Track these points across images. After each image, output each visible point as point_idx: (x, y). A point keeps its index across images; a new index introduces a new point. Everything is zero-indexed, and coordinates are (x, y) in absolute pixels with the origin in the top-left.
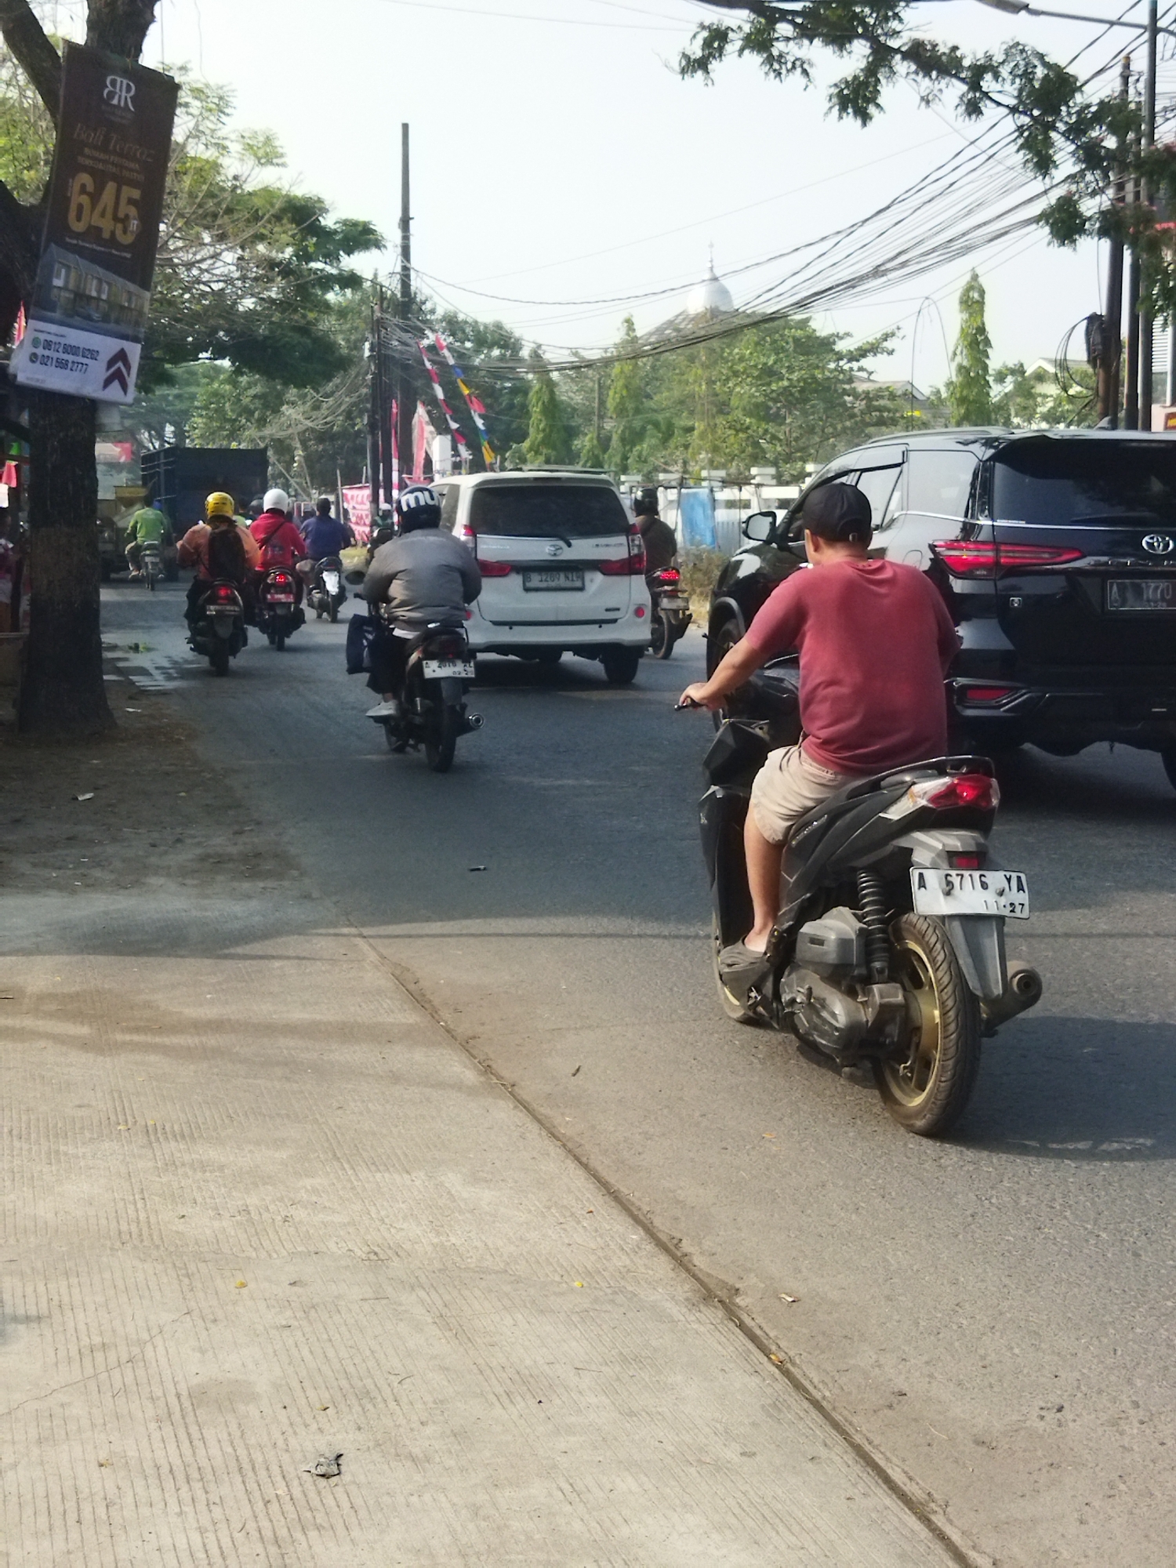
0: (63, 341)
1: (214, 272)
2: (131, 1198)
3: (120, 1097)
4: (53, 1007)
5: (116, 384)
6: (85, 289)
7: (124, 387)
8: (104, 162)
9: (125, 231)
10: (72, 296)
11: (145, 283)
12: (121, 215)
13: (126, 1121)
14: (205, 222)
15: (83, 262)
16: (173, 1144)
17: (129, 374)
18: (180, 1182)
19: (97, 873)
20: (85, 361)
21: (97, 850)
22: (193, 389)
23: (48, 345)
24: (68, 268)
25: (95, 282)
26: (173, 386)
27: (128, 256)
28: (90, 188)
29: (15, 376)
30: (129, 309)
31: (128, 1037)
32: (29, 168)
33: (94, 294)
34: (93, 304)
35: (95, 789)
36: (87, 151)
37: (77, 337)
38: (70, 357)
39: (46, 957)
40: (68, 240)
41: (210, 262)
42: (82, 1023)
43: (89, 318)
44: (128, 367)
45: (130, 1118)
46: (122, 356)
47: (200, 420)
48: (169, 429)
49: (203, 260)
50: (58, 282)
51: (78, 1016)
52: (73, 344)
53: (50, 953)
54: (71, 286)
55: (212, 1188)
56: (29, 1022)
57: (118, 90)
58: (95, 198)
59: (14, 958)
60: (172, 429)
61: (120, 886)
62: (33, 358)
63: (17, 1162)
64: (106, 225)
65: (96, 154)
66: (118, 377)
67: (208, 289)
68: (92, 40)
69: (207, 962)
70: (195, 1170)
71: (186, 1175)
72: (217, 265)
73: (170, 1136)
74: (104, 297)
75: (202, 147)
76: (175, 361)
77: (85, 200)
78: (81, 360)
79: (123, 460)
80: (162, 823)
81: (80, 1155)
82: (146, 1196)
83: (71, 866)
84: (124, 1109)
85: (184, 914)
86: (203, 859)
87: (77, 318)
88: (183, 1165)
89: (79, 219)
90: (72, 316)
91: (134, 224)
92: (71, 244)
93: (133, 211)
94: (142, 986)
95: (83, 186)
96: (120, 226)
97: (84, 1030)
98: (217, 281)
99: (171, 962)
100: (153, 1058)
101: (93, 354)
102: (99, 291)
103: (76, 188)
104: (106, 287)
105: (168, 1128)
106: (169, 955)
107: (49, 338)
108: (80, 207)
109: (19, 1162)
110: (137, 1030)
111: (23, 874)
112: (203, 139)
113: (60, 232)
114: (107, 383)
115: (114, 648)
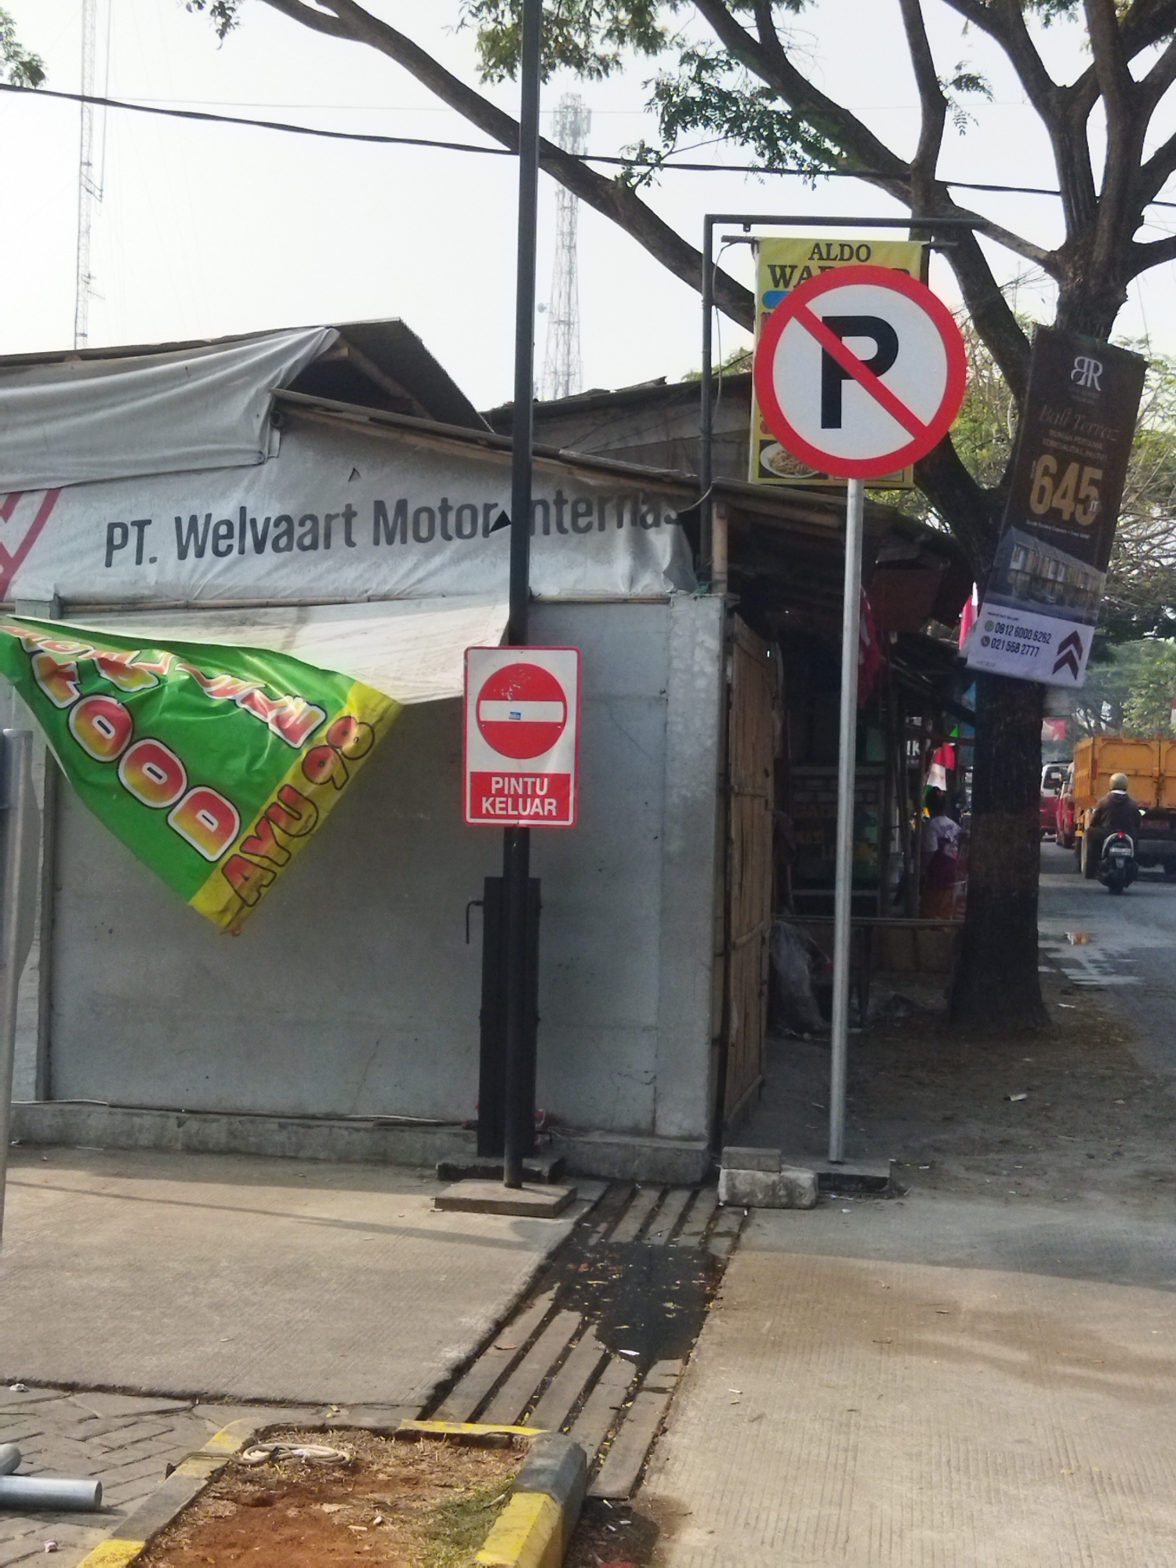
0: (1016, 624)
1: (1165, 547)
2: (1077, 1554)
3: (1062, 1437)
4: (990, 1327)
5: (1067, 667)
6: (1041, 572)
7: (1075, 670)
8: (1070, 443)
9: (1085, 512)
10: (1028, 578)
11: (1102, 566)
12: (1082, 496)
13: (1069, 1465)
14: (1158, 496)
15: (1043, 547)
16: (1120, 1497)
17: (1080, 658)
18: (1129, 1543)
19: (1031, 1182)
20: (1036, 644)
21: (1030, 1157)
22: (1134, 667)
23: (1001, 628)
24: (1027, 550)
25: (1052, 564)
26: (1112, 662)
27: (1087, 537)
28: (1053, 469)
29: (965, 660)
30: (1085, 591)
31: (1069, 1370)
32: (981, 447)
33: (1051, 576)
34: (1049, 586)
35: (1028, 1090)
36: (1052, 432)
37: (1030, 620)
38: (1022, 641)
39: (981, 1271)
40: (1028, 522)
41: (1161, 537)
42: (1020, 1348)
43: (1043, 600)
44: (1080, 651)
45: (1073, 1462)
46: (1074, 639)
47: (1140, 700)
48: (1106, 707)
49: (1153, 536)
50: (1015, 565)
51: (1013, 1340)
52: (1025, 627)
53: (981, 1267)
54: (1028, 570)
55: (1165, 1554)
56: (965, 1342)
57: (1085, 370)
58: (1057, 479)
59: (948, 1269)
60: (1109, 707)
61: (1055, 1198)
62: (985, 641)
63: (956, 1496)
64: (1067, 506)
65: (1060, 435)
66: (1070, 661)
67: (1157, 565)
68: (1061, 321)
69: (1153, 1293)
70: (1145, 1531)
71: (1135, 1534)
72: (1168, 540)
73: (1117, 1488)
74: (1060, 579)
75: (1158, 420)
76: (1118, 640)
77: (1047, 482)
78: (1031, 642)
79: (1056, 738)
80: (1098, 1131)
81: (1022, 1496)
82: (1093, 1555)
83: (1005, 1172)
84: (1067, 1451)
85: (1125, 1236)
86: (1145, 1175)
87: (1032, 601)
88: (1132, 1523)
89: (1040, 501)
90: (1026, 599)
91: (1095, 505)
92: (1032, 527)
93: (1094, 492)
94: (1082, 1313)
95: (1046, 468)
96: (1080, 508)
97: (1023, 1357)
98: (1166, 557)
99: (1113, 1288)
100: (1096, 1396)
101: (1045, 637)
102: (1056, 573)
103: (1040, 470)
104: (1062, 569)
105: (1114, 1480)
106: (1111, 1282)
107: (1002, 621)
108: (1043, 489)
109: (958, 1497)
110: (1078, 1362)
111: (956, 1178)
112: (1161, 413)
113: (1021, 516)
114: (1058, 666)
115: (1046, 938)
